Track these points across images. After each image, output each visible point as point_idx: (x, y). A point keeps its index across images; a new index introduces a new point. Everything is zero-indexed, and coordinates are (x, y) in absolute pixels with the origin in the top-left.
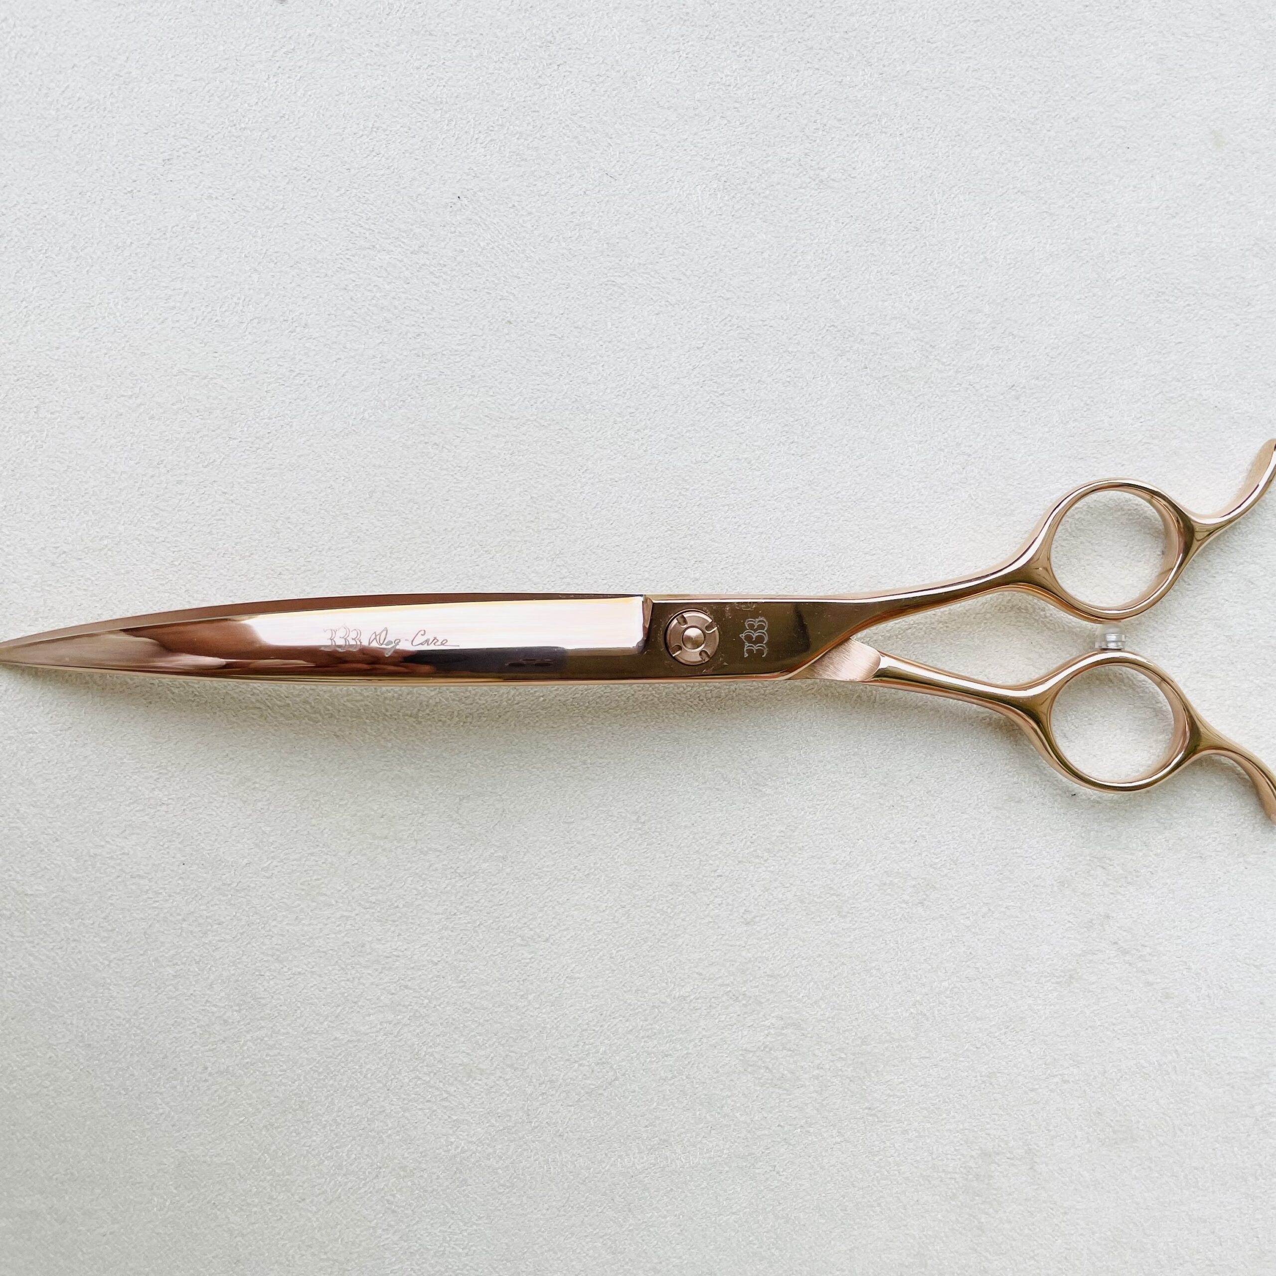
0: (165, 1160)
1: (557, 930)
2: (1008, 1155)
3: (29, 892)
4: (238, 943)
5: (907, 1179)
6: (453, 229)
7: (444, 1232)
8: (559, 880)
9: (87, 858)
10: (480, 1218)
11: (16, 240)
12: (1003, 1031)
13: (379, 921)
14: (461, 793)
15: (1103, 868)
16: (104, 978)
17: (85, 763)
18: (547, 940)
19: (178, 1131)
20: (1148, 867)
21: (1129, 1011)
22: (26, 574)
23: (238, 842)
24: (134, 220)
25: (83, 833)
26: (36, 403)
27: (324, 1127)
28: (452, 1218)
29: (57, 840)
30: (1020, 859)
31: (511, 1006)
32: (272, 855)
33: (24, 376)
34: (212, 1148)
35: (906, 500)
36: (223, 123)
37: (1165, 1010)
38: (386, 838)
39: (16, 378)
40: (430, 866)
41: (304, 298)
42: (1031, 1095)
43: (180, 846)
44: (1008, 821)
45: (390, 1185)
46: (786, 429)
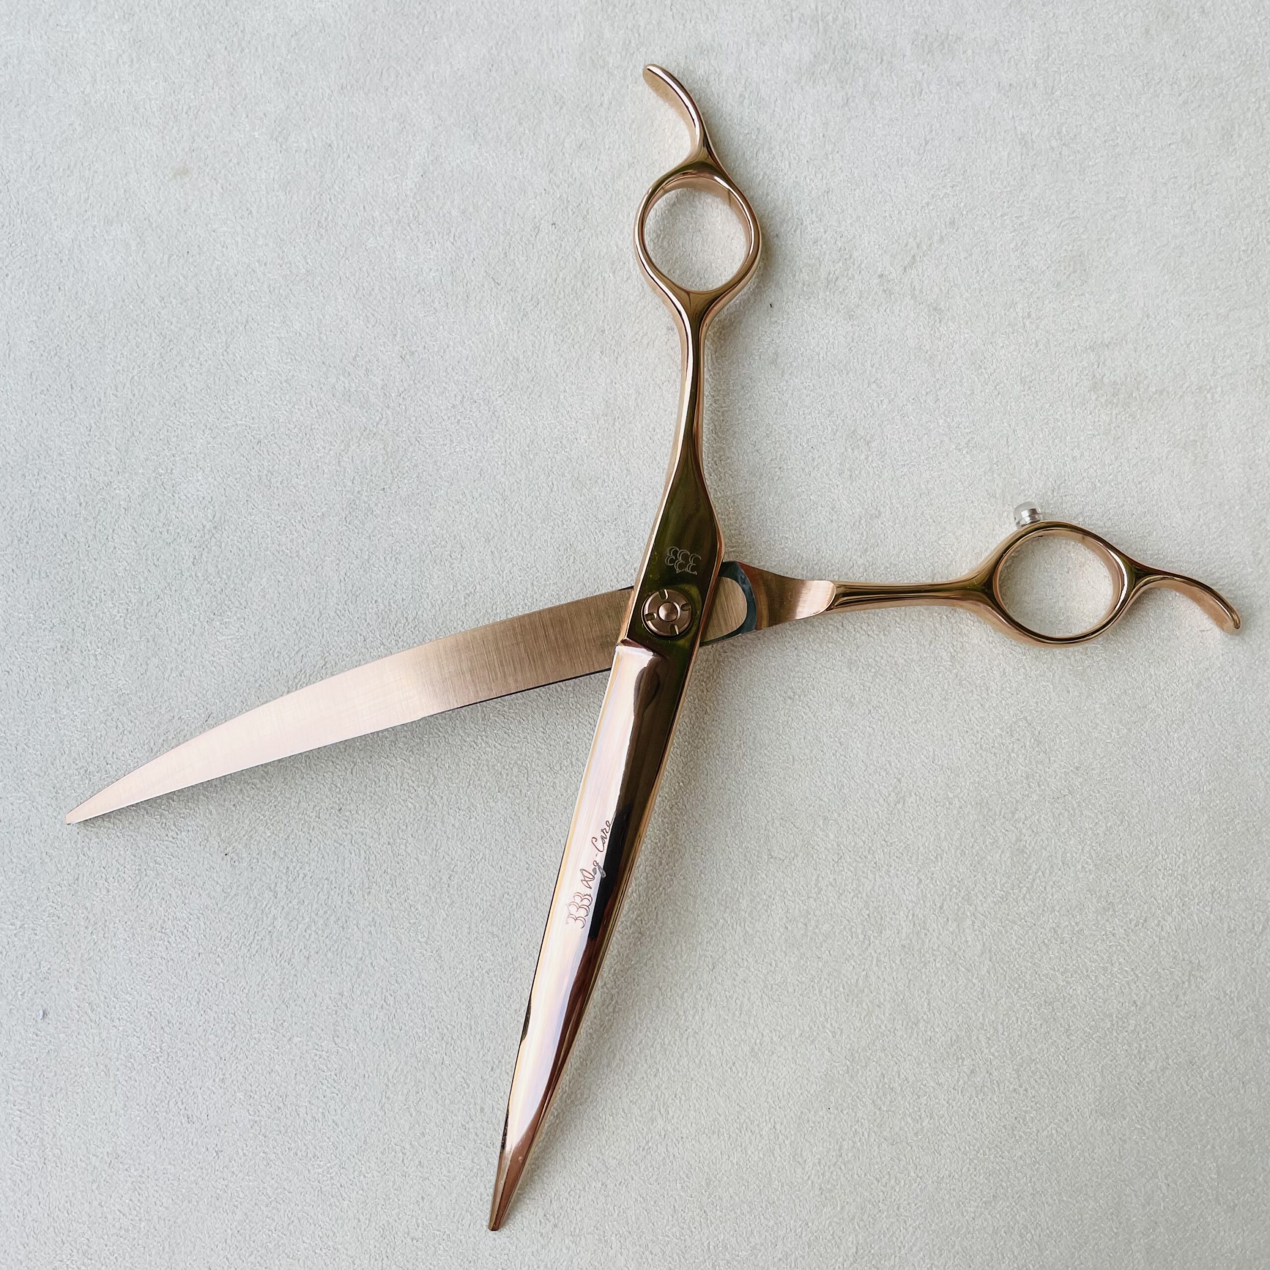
0: (1099, 1128)
1: (891, 772)
2: (1096, 367)
3: (854, 1250)
4: (902, 1060)
5: (1116, 458)
6: (255, 861)
7: (1164, 875)
8: (845, 770)
9: (823, 1196)
10: (1152, 843)
11: (259, 1258)
12: (983, 370)
13: (881, 933)
14: (766, 857)
15: (837, 279)
16: (933, 1182)
17: (737, 1199)
18: (899, 780)
19: (1072, 1116)
20: (836, 240)
21: (965, 258)
22: (564, 1250)
23: (809, 1059)
24: (243, 1150)
25: (800, 1201)
26: (409, 1240)
27: (1068, 983)
28: (1152, 868)
29: (807, 1224)
30: (829, 354)
31: (959, 813)
32: (821, 1028)
33: (384, 1252)
34: (1088, 1086)
35: (503, 455)
36: (155, 1068)
37: (966, 225)
38: (806, 925)
39: (386, 1259)
40: (831, 884)
41: (315, 995)
42: (1041, 346)
43: (812, 1113)
44: (795, 364)
45: (1122, 924)
46: (438, 561)
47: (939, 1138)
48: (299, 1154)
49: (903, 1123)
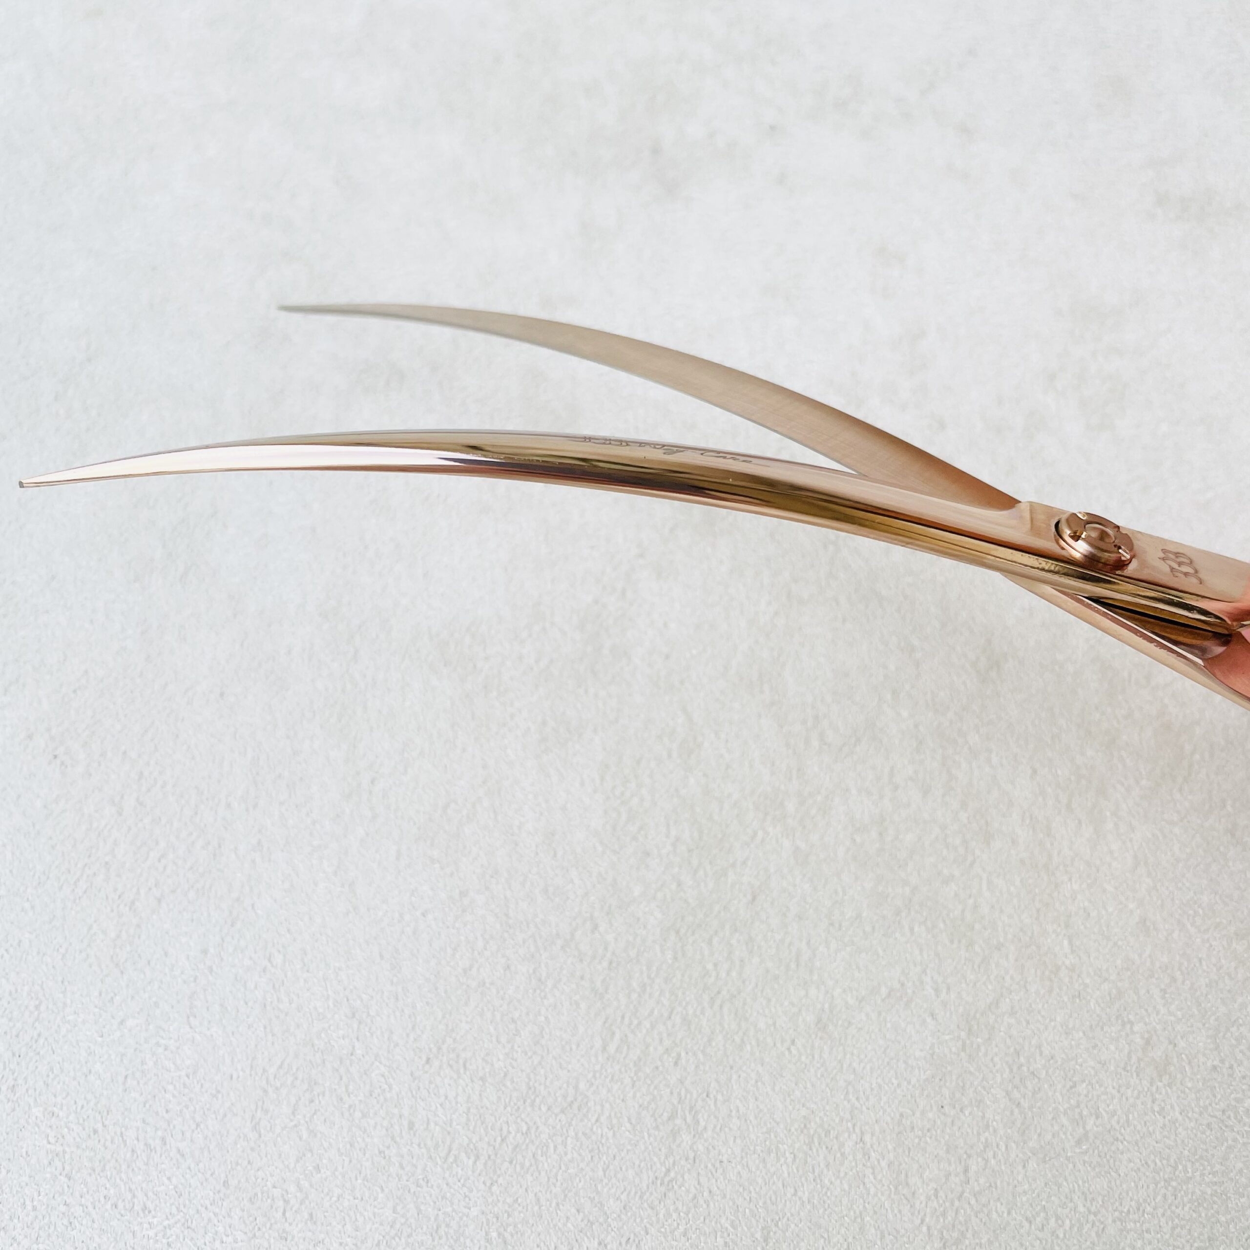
6: (95, 764)
23: (905, 1031)
24: (32, 1200)
47: (1113, 1148)
48: (121, 1205)
49: (1056, 1128)
